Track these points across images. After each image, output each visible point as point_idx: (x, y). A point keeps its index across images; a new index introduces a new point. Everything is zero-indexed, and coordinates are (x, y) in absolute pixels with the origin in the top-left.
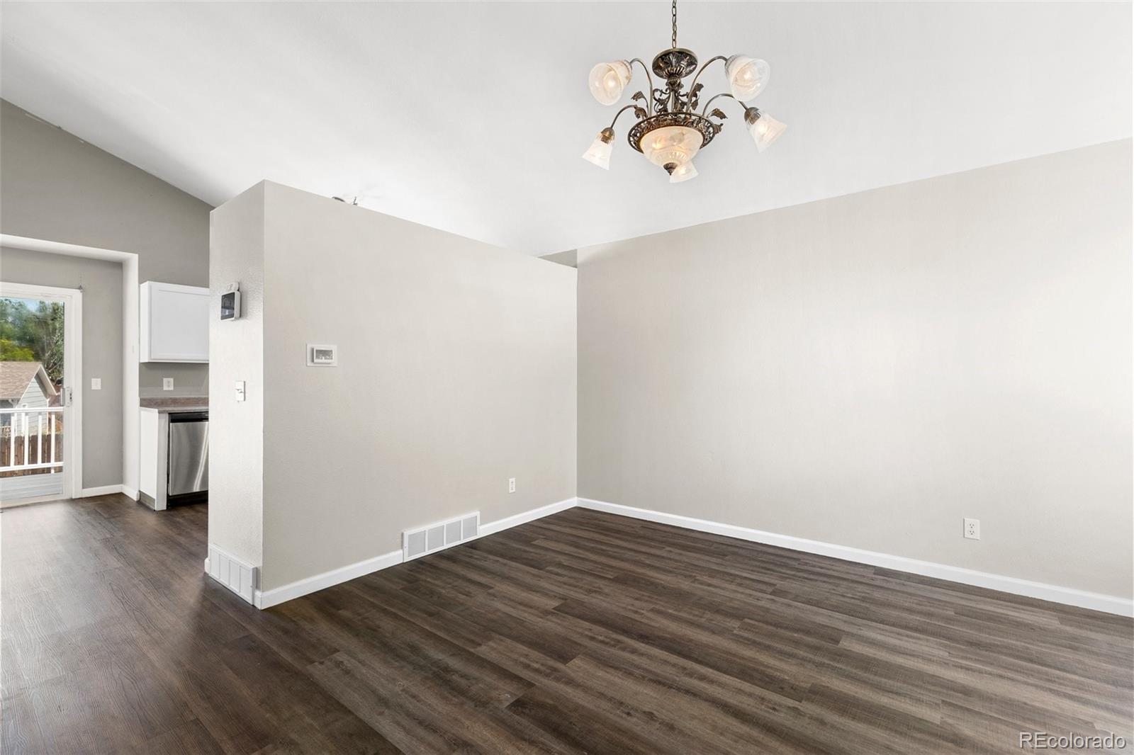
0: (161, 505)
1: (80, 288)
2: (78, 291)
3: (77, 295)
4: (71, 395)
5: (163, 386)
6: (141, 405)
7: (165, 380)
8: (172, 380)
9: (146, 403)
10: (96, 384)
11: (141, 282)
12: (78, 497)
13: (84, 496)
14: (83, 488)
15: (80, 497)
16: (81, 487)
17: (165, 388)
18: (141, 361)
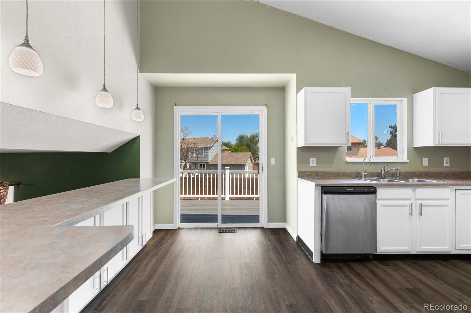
0: (316, 259)
1: (266, 105)
2: (265, 107)
3: (264, 109)
4: (262, 167)
5: (309, 163)
6: (299, 177)
7: (311, 159)
8: (315, 159)
9: (302, 175)
10: (273, 161)
11: (298, 91)
12: (266, 227)
13: (268, 227)
14: (268, 222)
15: (267, 227)
16: (267, 222)
17: (311, 165)
18: (298, 147)
